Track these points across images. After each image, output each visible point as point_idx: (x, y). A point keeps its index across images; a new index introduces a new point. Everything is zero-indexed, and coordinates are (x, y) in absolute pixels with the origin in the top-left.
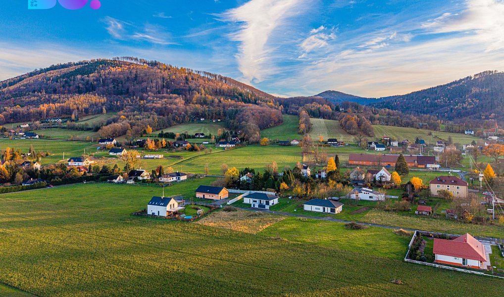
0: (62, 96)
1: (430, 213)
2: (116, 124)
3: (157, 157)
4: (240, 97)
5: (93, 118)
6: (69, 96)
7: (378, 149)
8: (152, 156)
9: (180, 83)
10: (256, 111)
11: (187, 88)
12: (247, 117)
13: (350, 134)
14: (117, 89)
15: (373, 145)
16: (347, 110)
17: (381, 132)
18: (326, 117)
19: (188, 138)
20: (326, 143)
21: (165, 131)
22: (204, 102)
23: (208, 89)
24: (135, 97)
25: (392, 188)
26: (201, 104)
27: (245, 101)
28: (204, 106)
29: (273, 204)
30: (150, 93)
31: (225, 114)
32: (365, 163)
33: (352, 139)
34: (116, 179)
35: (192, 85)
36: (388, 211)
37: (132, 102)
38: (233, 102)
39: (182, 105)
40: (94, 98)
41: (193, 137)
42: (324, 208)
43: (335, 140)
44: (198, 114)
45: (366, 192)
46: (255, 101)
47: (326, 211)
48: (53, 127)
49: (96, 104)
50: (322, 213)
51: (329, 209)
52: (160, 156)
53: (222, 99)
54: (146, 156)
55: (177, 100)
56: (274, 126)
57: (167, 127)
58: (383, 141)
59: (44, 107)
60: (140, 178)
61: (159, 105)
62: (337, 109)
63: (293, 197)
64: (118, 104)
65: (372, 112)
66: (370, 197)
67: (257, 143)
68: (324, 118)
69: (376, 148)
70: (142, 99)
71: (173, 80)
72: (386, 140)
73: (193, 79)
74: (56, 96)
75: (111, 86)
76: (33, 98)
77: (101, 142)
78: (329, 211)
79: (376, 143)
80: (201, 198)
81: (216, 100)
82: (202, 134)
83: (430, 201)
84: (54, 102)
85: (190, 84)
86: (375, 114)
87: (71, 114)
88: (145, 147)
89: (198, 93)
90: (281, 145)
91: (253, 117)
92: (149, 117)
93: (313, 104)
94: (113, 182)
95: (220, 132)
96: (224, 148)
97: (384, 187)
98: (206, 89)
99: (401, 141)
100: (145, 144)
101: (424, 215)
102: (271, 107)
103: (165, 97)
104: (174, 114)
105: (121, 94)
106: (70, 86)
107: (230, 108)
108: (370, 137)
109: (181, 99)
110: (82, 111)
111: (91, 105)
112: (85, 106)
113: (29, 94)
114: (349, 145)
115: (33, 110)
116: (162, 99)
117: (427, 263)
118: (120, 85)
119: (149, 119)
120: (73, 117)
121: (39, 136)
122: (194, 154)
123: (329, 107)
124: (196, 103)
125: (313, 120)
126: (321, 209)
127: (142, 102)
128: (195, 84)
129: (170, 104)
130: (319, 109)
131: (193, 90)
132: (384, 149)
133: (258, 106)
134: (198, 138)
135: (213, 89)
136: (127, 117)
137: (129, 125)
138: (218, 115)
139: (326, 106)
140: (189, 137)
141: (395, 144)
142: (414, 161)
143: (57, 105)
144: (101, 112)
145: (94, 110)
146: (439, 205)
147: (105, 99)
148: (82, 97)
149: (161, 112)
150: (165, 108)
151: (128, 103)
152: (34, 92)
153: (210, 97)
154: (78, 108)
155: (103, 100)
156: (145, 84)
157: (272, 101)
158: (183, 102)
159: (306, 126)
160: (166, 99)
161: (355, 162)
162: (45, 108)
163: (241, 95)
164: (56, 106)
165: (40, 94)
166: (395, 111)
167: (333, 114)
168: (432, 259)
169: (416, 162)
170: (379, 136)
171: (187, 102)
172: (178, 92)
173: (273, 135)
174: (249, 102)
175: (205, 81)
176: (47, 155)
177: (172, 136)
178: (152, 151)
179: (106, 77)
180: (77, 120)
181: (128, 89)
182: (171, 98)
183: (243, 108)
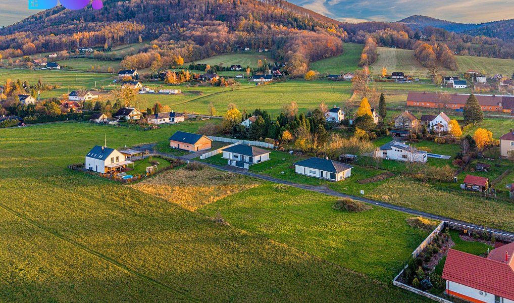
0: (99, 24)
1: (484, 188)
2: (144, 54)
3: (172, 92)
4: (294, 23)
5: (127, 48)
6: (106, 24)
7: (457, 86)
8: (168, 91)
9: (226, 8)
10: (308, 38)
11: (234, 14)
12: (295, 46)
13: (425, 66)
14: (158, 16)
15: (452, 81)
16: (430, 38)
17: (468, 64)
18: (400, 46)
19: (222, 71)
20: (389, 78)
21: (196, 63)
22: (251, 29)
23: (257, 14)
24: (175, 24)
25: (447, 142)
26: (248, 32)
27: (300, 28)
28: (252, 34)
29: (259, 161)
30: (191, 20)
31: (273, 42)
32: (428, 104)
33: (425, 73)
34: (98, 118)
35: (240, 9)
36: (419, 180)
37: (172, 30)
38: (285, 28)
39: (224, 33)
40: (132, 26)
41: (228, 70)
42: (322, 172)
43: (402, 74)
44: (242, 42)
45: (397, 149)
46: (313, 27)
47: (324, 176)
48: (81, 57)
49: (133, 33)
50: (318, 178)
51: (329, 173)
52: (176, 92)
53: (272, 26)
54: (161, 91)
55: (220, 28)
56: (331, 57)
57: (204, 58)
58: (466, 76)
59: (77, 36)
60: (128, 118)
61: (198, 33)
62: (417, 37)
63: (295, 152)
64: (157, 32)
65: (463, 40)
66: (404, 157)
67: (300, 78)
68: (398, 47)
69: (454, 85)
70: (182, 26)
71: (220, 6)
72: (471, 75)
73: (241, 3)
74: (93, 24)
75: (151, 12)
76: (70, 27)
77: (121, 74)
78: (329, 177)
79: (455, 78)
80: (175, 148)
81: (266, 27)
82: (239, 66)
83: (497, 166)
84: (90, 30)
85: (237, 9)
86: (467, 42)
87: (104, 43)
88: (166, 80)
89: (246, 19)
90: (330, 80)
91: (304, 45)
92: (184, 47)
93: (386, 31)
94: (94, 122)
95: (260, 64)
96: (257, 83)
97: (436, 140)
98: (255, 14)
99: (492, 76)
100: (165, 77)
101: (475, 191)
102: (332, 34)
103: (207, 24)
104: (213, 44)
105: (162, 21)
106: (109, 13)
107: (280, 36)
108: (452, 70)
109: (225, 26)
110: (117, 40)
111: (128, 33)
112: (122, 34)
113: (67, 22)
114: (420, 80)
115: (65, 39)
116: (204, 26)
117: (429, 295)
118: (161, 11)
119: (183, 49)
120: (106, 46)
121: (61, 67)
122: (219, 89)
123: (406, 34)
124: (243, 31)
125: (382, 50)
126: (316, 173)
127: (181, 29)
128: (243, 9)
129: (212, 31)
130: (391, 36)
131: (240, 16)
132: (465, 86)
133: (315, 33)
134: (234, 71)
135: (263, 15)
136: (160, 46)
137: (159, 55)
138: (266, 44)
139: (402, 33)
140: (223, 69)
141: (483, 80)
142: (498, 104)
143: (92, 33)
144: (136, 41)
145: (130, 39)
146: (509, 173)
147: (144, 26)
148: (119, 25)
149: (200, 41)
150: (205, 36)
151: (168, 30)
152: (73, 20)
153: (258, 23)
154: (113, 37)
155: (140, 28)
156: (187, 10)
157: (334, 28)
158: (227, 29)
159: (368, 57)
160: (208, 27)
161: (415, 104)
162: (79, 37)
163: (296, 20)
164: (90, 34)
165: (78, 22)
166: (493, 39)
167: (409, 42)
168: (440, 289)
169: (500, 104)
170: (463, 69)
171: (232, 29)
172: (223, 18)
173: (326, 67)
174: (305, 28)
175: (255, 5)
176: (55, 88)
177: (203, 68)
178: (172, 85)
179: (147, 3)
180: (109, 49)
181: (169, 16)
182: (214, 25)
183: (295, 35)
